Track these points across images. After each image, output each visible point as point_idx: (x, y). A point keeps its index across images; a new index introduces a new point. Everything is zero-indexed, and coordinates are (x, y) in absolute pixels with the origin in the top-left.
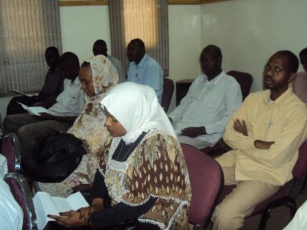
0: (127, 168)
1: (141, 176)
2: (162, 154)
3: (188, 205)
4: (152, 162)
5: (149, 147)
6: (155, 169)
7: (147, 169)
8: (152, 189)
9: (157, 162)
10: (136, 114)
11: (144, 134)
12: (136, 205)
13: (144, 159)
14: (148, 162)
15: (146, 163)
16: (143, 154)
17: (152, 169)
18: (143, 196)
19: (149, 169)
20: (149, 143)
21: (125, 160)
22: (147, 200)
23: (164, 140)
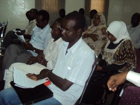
0: (115, 51)
1: (122, 54)
2: (131, 47)
3: (135, 68)
4: (127, 49)
5: (126, 44)
6: (128, 52)
7: (125, 52)
8: (126, 59)
9: (129, 49)
10: (120, 33)
11: (123, 40)
12: (120, 64)
13: (124, 48)
14: (126, 49)
15: (125, 49)
16: (124, 46)
17: (127, 52)
18: (123, 61)
19: (126, 51)
20: (126, 42)
21: (114, 49)
22: (124, 63)
23: (131, 42)
